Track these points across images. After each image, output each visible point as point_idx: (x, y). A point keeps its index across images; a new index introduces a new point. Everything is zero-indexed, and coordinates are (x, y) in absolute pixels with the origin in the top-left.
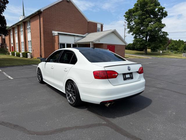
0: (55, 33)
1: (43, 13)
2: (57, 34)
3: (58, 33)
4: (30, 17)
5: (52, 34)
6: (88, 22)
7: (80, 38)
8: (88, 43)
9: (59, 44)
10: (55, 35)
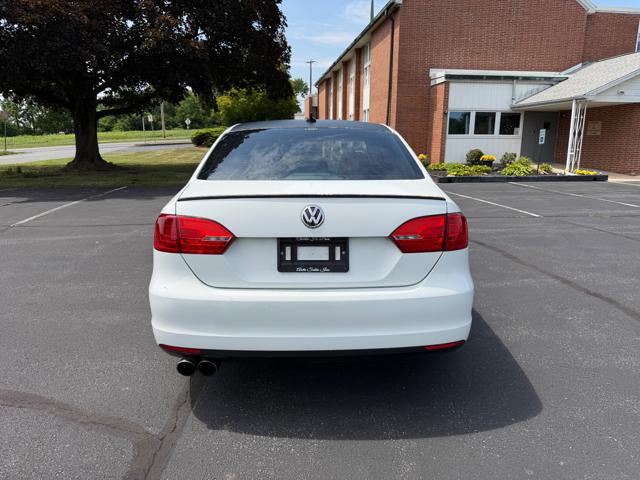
0: (438, 75)
1: (401, 10)
2: (443, 80)
3: (447, 77)
4: (371, 30)
5: (429, 79)
6: (590, 17)
7: (536, 87)
8: (563, 106)
9: (445, 114)
10: (438, 81)
